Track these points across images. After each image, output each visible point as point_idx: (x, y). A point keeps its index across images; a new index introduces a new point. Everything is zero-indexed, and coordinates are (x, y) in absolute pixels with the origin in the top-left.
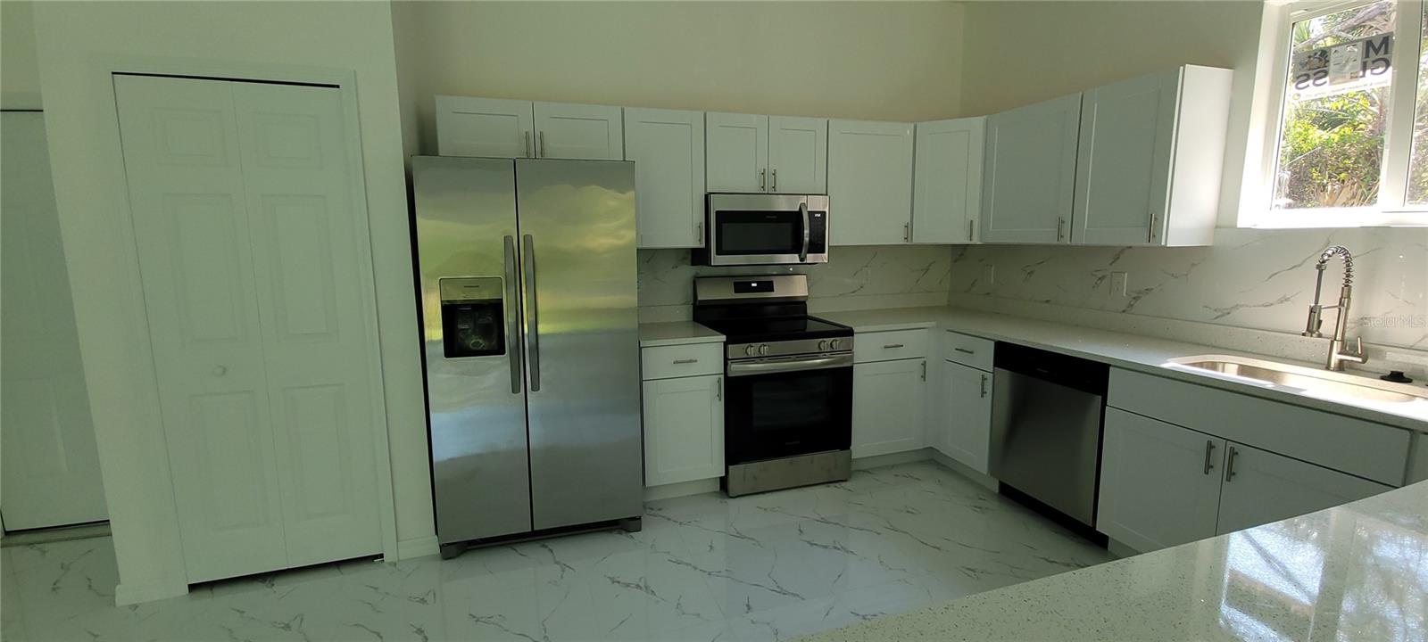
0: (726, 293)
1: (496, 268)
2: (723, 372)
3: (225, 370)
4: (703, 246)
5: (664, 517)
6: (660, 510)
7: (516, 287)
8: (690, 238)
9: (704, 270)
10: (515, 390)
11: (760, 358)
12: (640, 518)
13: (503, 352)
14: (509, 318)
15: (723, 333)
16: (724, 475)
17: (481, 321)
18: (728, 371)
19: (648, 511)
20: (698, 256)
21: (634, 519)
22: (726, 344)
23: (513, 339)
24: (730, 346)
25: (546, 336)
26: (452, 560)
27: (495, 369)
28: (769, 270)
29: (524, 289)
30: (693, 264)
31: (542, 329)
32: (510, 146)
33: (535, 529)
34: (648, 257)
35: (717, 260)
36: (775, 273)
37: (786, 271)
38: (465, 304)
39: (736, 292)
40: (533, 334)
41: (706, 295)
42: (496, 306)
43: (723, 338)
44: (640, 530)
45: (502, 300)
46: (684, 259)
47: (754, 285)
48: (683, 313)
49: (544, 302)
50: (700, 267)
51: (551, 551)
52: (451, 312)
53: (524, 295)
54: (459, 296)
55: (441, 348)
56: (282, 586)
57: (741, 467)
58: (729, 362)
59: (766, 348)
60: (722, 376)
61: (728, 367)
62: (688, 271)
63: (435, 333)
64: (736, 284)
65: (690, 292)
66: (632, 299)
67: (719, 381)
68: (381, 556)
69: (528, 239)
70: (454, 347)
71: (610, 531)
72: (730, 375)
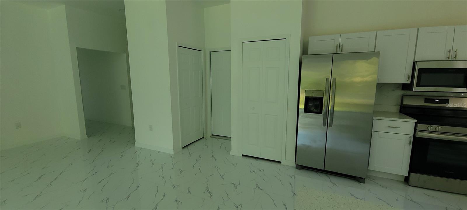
0: (421, 103)
1: (323, 87)
2: (413, 134)
3: (254, 108)
4: (410, 82)
5: (375, 182)
6: (373, 179)
7: (328, 94)
8: (403, 79)
9: (409, 92)
10: (324, 125)
11: (436, 132)
12: (365, 179)
13: (321, 113)
14: (325, 103)
15: (416, 119)
16: (407, 175)
17: (315, 103)
18: (416, 134)
19: (368, 178)
20: (406, 87)
21: (362, 178)
22: (416, 124)
23: (325, 111)
24: (418, 124)
25: (336, 111)
26: (299, 170)
27: (318, 118)
28: (448, 94)
29: (331, 95)
30: (402, 90)
31: (335, 109)
32: (332, 50)
33: (325, 169)
34: (381, 87)
35: (415, 88)
36: (452, 96)
37: (458, 96)
38: (312, 97)
39: (425, 103)
40: (332, 109)
41: (407, 102)
42: (321, 99)
43: (416, 121)
44: (364, 183)
45: (323, 97)
46: (398, 88)
47: (438, 100)
48: (396, 109)
49: (337, 100)
50: (406, 91)
51: (330, 178)
52: (307, 99)
53: (331, 97)
54: (311, 95)
55: (303, 110)
56: (259, 162)
57: (418, 175)
58: (417, 131)
59: (439, 128)
60: (412, 136)
61: (417, 133)
62: (400, 93)
63: (302, 106)
64: (425, 99)
65: (400, 101)
66: (372, 101)
67: (410, 138)
68: (281, 162)
69: (334, 79)
70: (307, 110)
71: (352, 179)
72: (417, 136)
